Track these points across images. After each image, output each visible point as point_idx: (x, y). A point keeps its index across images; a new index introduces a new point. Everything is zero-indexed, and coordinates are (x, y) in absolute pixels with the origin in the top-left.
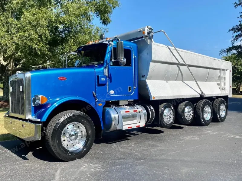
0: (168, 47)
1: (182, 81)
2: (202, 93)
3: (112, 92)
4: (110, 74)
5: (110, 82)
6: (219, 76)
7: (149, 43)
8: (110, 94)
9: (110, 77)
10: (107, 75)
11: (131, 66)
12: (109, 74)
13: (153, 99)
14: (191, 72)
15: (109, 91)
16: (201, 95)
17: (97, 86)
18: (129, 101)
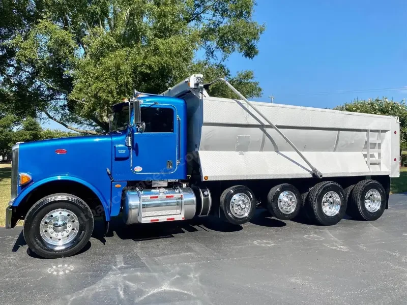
0: (237, 101)
1: (277, 152)
2: (315, 170)
3: (138, 169)
4: (137, 145)
5: (135, 155)
6: (366, 142)
7: (200, 98)
8: (134, 171)
9: (135, 147)
10: (130, 145)
11: (173, 131)
12: (135, 143)
13: (204, 180)
14: (285, 138)
15: (133, 168)
16: (314, 175)
17: (113, 161)
18: (169, 181)
